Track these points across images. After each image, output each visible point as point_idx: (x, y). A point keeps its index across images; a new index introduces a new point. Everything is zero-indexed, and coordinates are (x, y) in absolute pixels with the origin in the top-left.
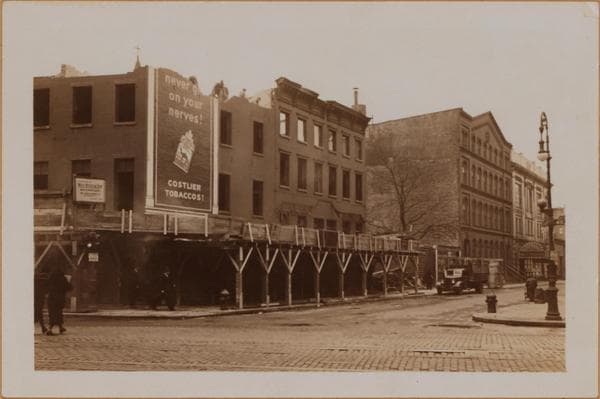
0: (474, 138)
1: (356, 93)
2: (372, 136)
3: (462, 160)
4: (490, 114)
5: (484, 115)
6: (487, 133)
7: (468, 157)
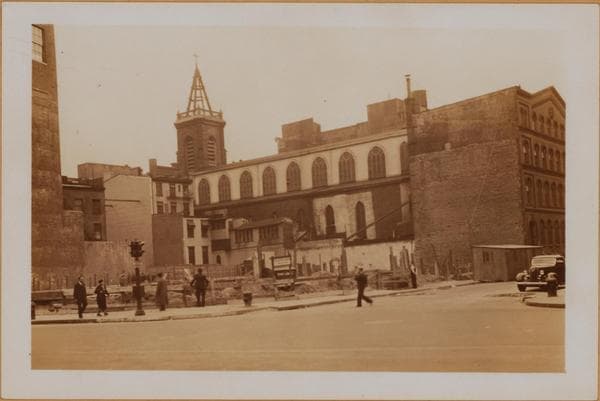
0: (534, 116)
1: (408, 80)
2: (427, 123)
3: (521, 140)
4: (553, 89)
5: (545, 91)
6: (551, 109)
7: (529, 135)
